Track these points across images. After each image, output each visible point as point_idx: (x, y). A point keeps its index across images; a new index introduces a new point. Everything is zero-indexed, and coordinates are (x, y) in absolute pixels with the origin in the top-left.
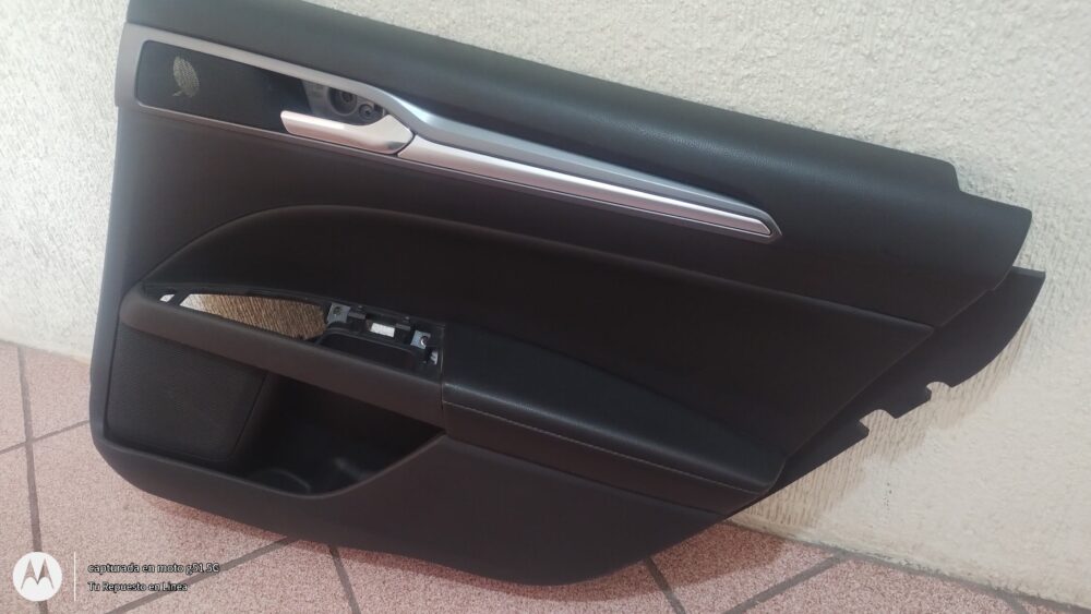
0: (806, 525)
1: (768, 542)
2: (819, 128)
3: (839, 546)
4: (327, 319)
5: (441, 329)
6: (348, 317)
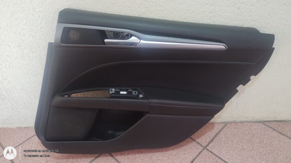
0: (219, 118)
1: (211, 125)
2: (227, 25)
3: (226, 121)
4: (110, 93)
5: (140, 89)
6: (115, 92)
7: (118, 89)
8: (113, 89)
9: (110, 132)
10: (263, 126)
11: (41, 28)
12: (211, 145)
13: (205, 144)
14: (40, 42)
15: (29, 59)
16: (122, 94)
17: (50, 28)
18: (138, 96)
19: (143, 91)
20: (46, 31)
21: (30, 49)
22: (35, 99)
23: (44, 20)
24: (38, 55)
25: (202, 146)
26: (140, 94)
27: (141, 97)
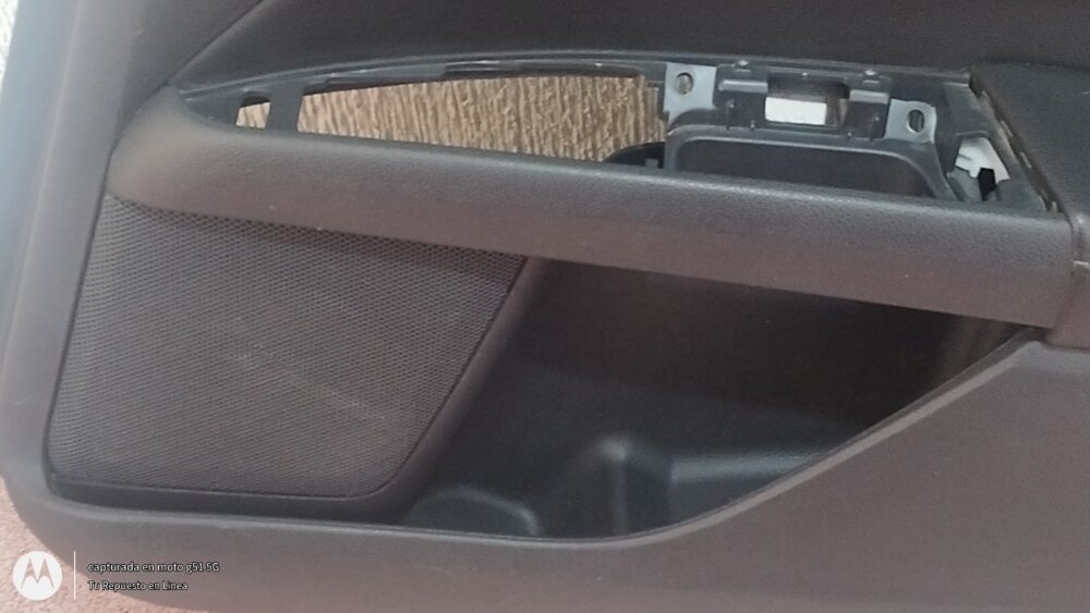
4: (667, 107)
6: (720, 96)
7: (750, 77)
8: (704, 76)
9: (617, 450)
18: (946, 154)
19: (1000, 115)
26: (973, 138)
27: (975, 173)
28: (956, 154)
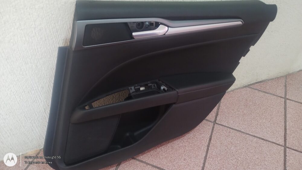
4: (130, 92)
5: (158, 81)
6: (135, 89)
7: (138, 86)
8: (133, 88)
9: (128, 134)
10: (250, 89)
11: (40, 30)
12: (218, 119)
13: (213, 120)
14: (37, 49)
15: (21, 73)
16: (142, 90)
17: (52, 28)
20: (47, 33)
21: (23, 60)
22: (27, 121)
23: (46, 19)
24: (33, 66)
25: (211, 122)
26: (162, 86)
27: (162, 89)
28: (161, 88)
